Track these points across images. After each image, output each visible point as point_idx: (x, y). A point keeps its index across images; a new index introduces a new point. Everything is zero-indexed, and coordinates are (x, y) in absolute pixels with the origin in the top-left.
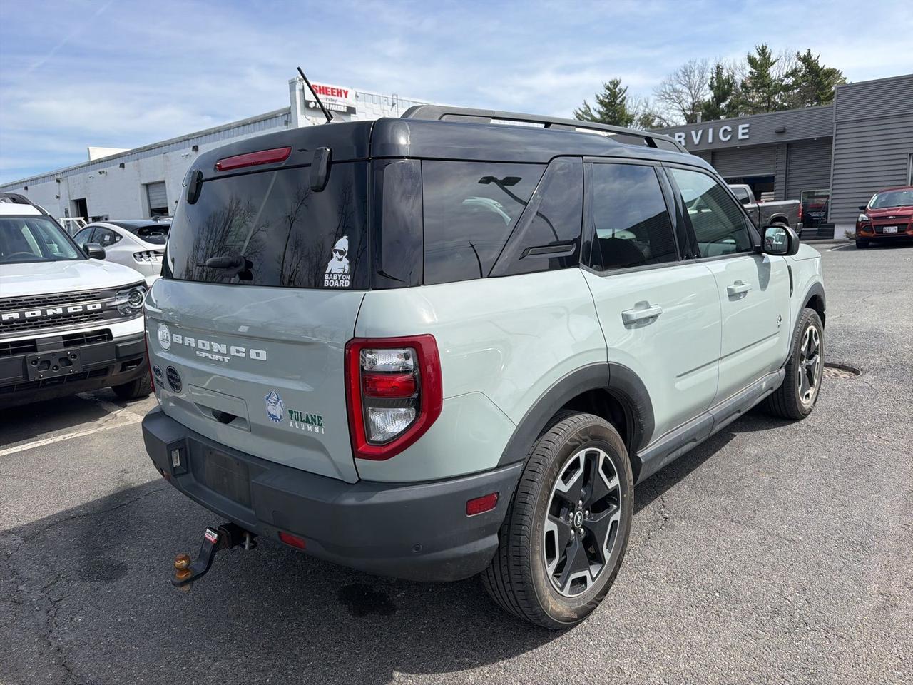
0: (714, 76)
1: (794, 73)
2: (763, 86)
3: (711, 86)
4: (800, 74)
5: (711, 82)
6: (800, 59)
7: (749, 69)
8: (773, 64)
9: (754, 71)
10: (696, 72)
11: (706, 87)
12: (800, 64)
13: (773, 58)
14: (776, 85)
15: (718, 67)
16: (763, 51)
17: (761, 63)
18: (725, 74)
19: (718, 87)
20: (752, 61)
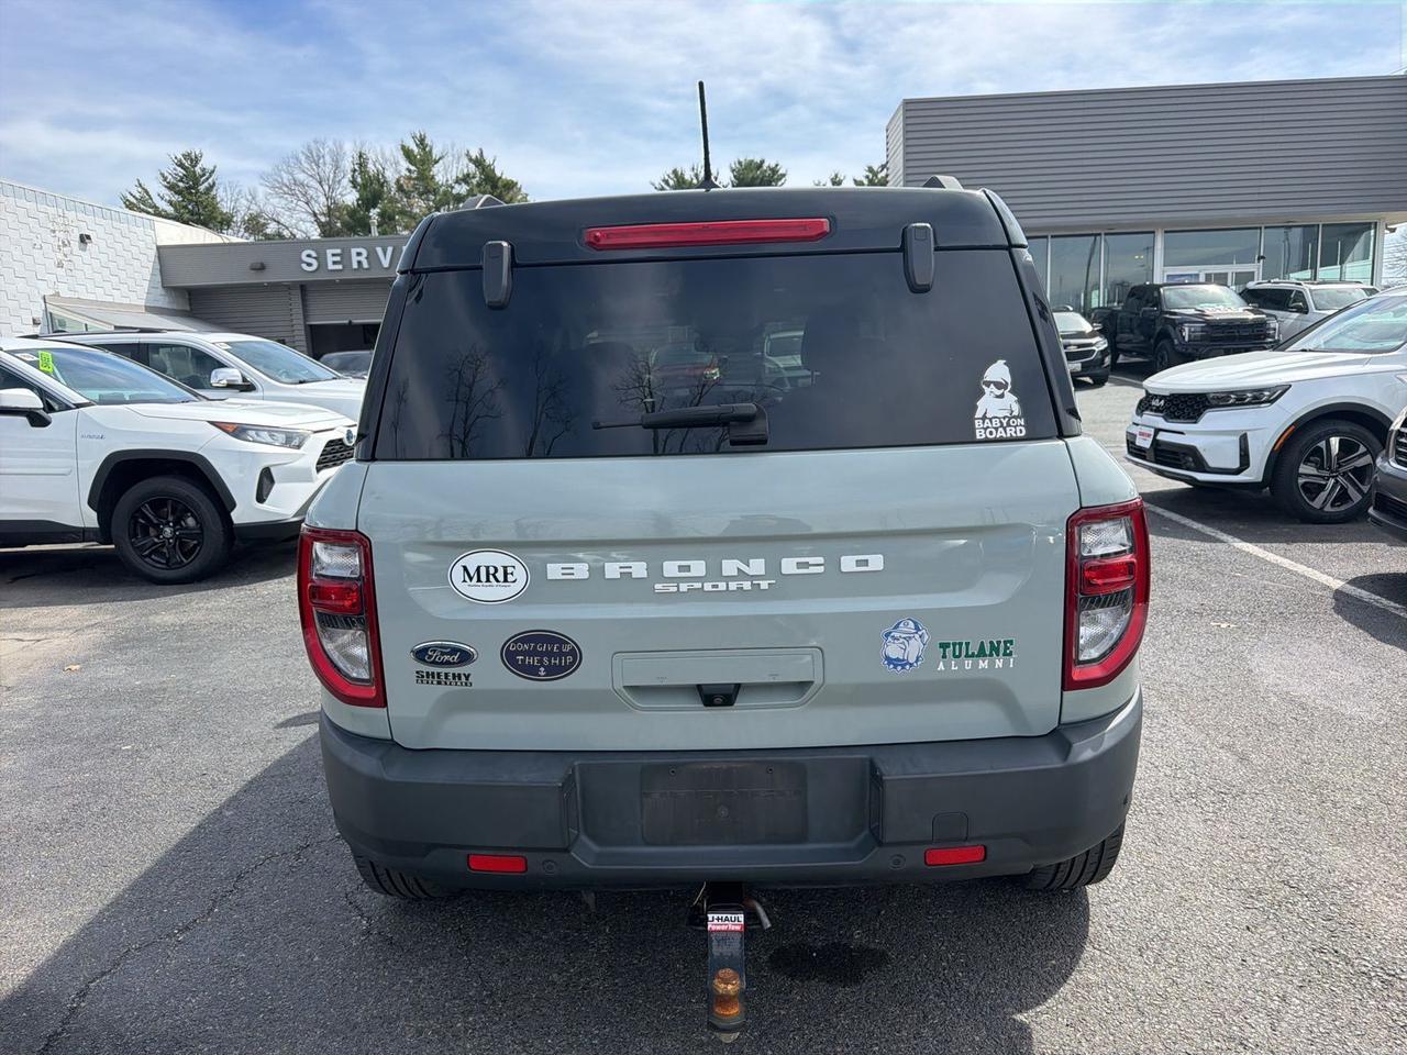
0: (356, 167)
1: (466, 179)
2: (427, 192)
3: (354, 183)
4: (474, 181)
5: (353, 176)
6: (471, 160)
7: (404, 164)
8: (437, 162)
9: (413, 168)
10: (328, 159)
11: (345, 182)
12: (472, 168)
13: (436, 154)
14: (445, 193)
15: (360, 156)
16: (422, 142)
17: (421, 158)
18: (371, 168)
19: (364, 186)
20: (408, 154)
